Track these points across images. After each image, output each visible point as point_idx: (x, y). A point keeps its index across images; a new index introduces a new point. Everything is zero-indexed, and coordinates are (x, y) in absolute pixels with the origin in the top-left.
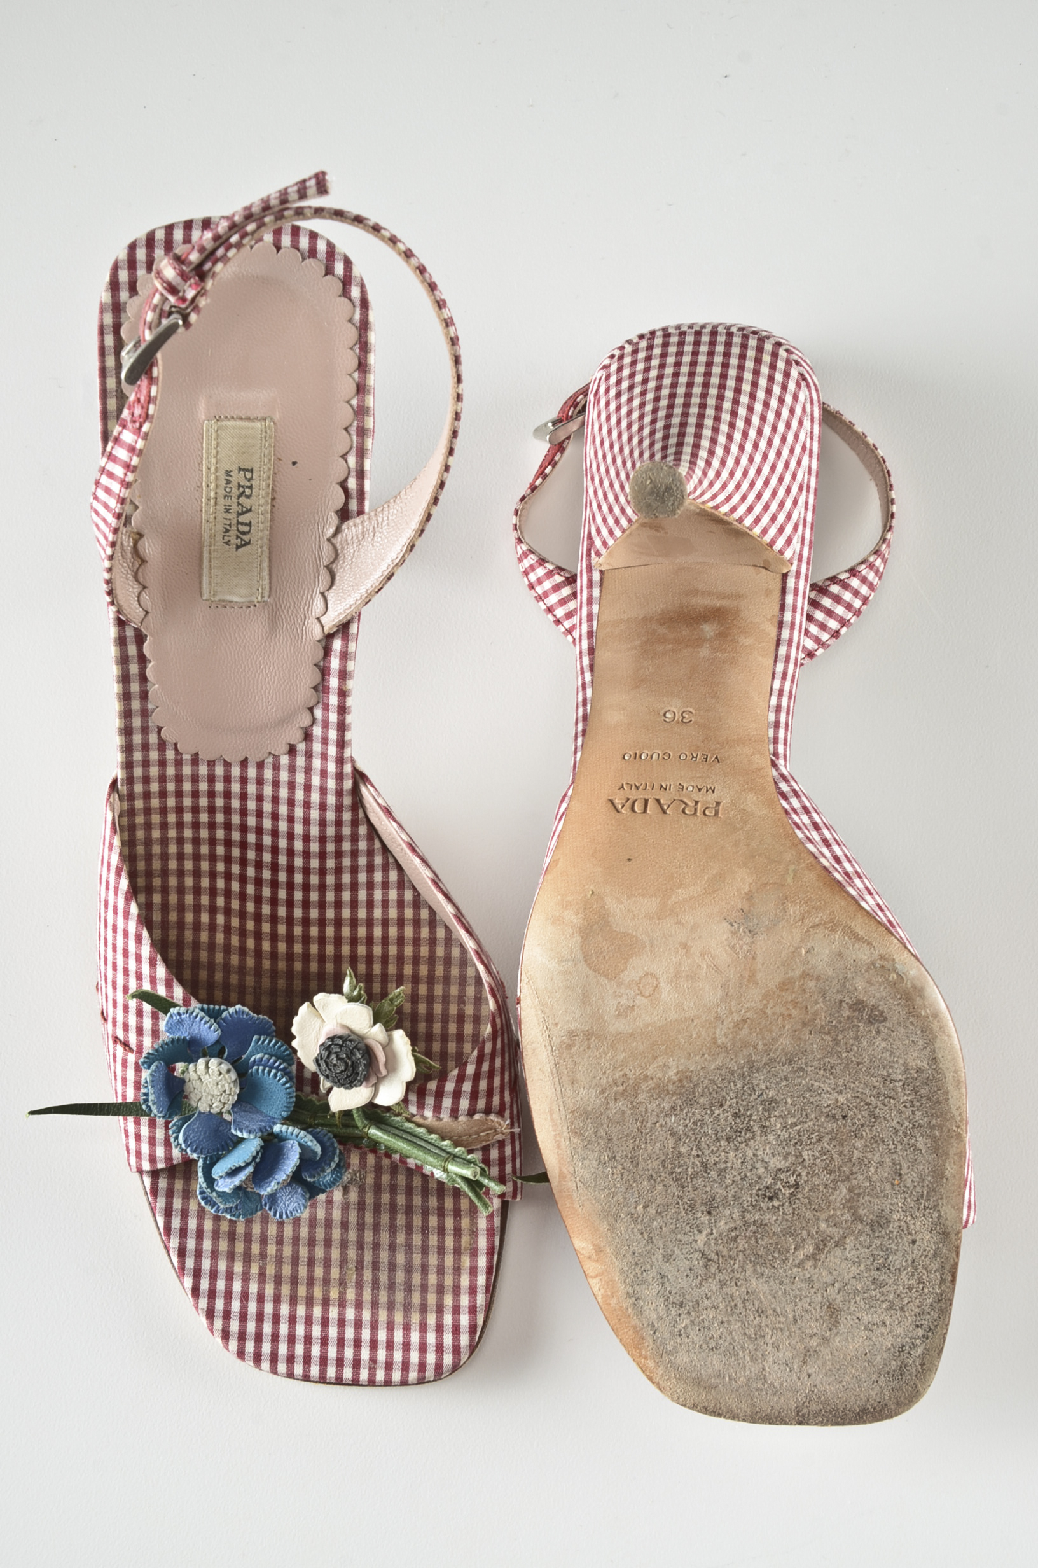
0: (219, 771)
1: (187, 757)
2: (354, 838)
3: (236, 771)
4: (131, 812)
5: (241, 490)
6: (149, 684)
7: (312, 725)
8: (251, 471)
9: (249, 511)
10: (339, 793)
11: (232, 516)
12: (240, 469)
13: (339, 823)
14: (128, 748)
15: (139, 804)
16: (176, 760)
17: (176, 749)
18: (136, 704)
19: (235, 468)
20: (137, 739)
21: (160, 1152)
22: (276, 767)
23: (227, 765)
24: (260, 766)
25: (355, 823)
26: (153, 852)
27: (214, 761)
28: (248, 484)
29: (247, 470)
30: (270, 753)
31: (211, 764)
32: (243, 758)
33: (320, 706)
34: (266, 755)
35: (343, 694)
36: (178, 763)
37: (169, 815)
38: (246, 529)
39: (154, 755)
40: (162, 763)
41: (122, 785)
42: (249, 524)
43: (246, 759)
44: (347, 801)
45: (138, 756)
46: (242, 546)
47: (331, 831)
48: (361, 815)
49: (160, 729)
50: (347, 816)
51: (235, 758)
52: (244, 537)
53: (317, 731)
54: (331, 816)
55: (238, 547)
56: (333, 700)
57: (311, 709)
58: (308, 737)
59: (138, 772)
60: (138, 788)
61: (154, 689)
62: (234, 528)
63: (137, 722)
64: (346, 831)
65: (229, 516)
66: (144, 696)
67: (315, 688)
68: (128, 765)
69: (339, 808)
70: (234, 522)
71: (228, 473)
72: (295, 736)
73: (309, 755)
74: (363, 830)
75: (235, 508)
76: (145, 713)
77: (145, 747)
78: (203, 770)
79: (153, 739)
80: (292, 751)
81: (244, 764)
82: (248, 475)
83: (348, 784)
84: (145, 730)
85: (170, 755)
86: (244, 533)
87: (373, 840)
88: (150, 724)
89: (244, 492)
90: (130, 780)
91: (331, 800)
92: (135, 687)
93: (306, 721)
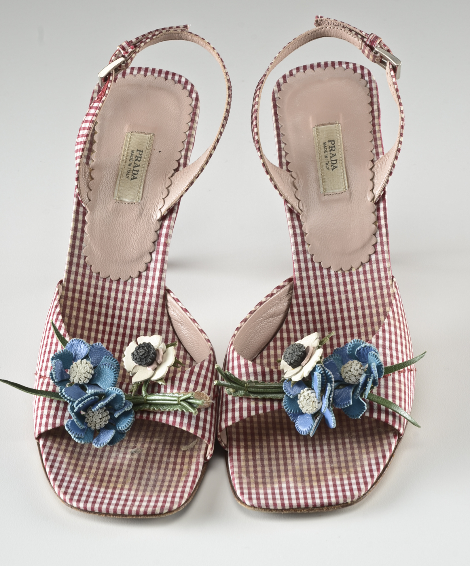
0: (107, 285)
1: (94, 275)
2: (161, 323)
3: (114, 286)
4: (66, 298)
5: (137, 158)
6: (85, 234)
7: (150, 262)
8: (142, 151)
9: (138, 166)
10: (158, 296)
11: (132, 167)
12: (138, 150)
13: (155, 313)
14: (70, 263)
15: (70, 294)
16: (90, 275)
17: (91, 269)
18: (77, 243)
19: (136, 150)
20: (75, 260)
21: (51, 421)
22: (132, 285)
23: (111, 282)
24: (125, 283)
25: (162, 314)
26: (72, 323)
27: (106, 278)
28: (140, 156)
29: (140, 151)
30: (130, 277)
31: (104, 280)
32: (118, 278)
33: (155, 252)
34: (129, 277)
35: (166, 245)
36: (90, 277)
37: (82, 304)
38: (136, 173)
39: (81, 270)
40: (84, 275)
41: (65, 281)
42: (138, 171)
43: (120, 278)
44: (161, 301)
45: (74, 269)
46: (133, 179)
47: (151, 317)
48: (166, 311)
49: (85, 257)
50: (159, 310)
51: (114, 278)
52: (135, 176)
53: (152, 265)
54: (152, 309)
55: (132, 179)
56: (161, 248)
57: (151, 254)
58: (147, 269)
59: (72, 277)
60: (71, 286)
61: (86, 236)
62: (131, 172)
63: (76, 251)
64: (158, 318)
65: (130, 167)
66: (82, 239)
67: (154, 242)
68: (69, 272)
69: (157, 305)
70: (132, 170)
71: (133, 151)
72: (142, 267)
73: (147, 278)
74: (165, 319)
75: (133, 164)
76: (81, 248)
77: (78, 265)
78: (100, 283)
79: (82, 262)
80: (140, 276)
81: (118, 281)
82: (141, 153)
83: (162, 292)
84: (79, 256)
85: (88, 272)
86: (135, 174)
87: (169, 325)
88: (82, 254)
89: (138, 159)
90: (68, 280)
91: (154, 300)
92: (79, 235)
93: (148, 260)
